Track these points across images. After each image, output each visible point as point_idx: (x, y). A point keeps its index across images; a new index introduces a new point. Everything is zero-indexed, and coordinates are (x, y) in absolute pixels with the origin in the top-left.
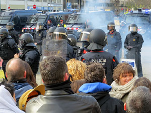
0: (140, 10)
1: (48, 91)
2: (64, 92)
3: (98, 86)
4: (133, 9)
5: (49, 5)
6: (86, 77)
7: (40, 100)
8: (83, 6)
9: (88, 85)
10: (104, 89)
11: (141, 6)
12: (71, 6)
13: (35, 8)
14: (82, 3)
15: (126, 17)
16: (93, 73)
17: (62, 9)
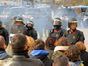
0: (67, 7)
1: (15, 56)
2: (24, 57)
3: (41, 52)
4: (63, 6)
5: (14, 3)
6: (35, 47)
7: (9, 60)
8: (34, 4)
9: (35, 51)
11: (67, 4)
12: (27, 4)
13: (5, 4)
14: (33, 2)
15: (59, 11)
16: (39, 45)
17: (21, 5)
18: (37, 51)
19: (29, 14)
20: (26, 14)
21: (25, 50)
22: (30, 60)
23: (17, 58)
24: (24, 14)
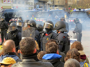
0: (80, 9)
1: (24, 59)
3: (53, 56)
4: (76, 9)
5: (26, 6)
6: (47, 50)
7: (19, 64)
8: (46, 6)
9: (48, 55)
10: (57, 58)
11: (80, 7)
12: (39, 7)
13: (17, 8)
14: (45, 5)
15: (72, 13)
16: (51, 48)
17: (33, 8)
18: (49, 55)
19: (41, 18)
20: (38, 18)
21: (34, 53)
22: (40, 64)
23: (27, 62)
24: (36, 18)
